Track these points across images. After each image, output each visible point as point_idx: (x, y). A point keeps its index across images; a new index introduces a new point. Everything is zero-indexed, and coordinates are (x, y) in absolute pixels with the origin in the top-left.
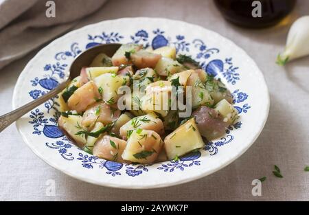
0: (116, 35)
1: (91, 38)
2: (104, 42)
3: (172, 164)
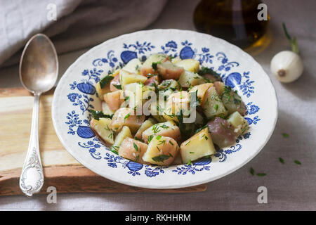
0: (149, 44)
1: (126, 46)
2: (137, 51)
3: (186, 167)
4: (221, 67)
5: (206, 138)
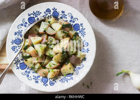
2: (34, 16)
3: (64, 78)
4: (71, 21)
5: (70, 69)
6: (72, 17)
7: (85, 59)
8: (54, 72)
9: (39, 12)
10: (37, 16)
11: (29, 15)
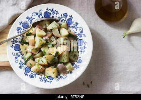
2: (51, 13)
3: (44, 78)
4: (79, 34)
5: (53, 73)
6: (81, 32)
7: (71, 72)
8: (39, 68)
9: (57, 11)
10: (54, 14)
11: (48, 9)
